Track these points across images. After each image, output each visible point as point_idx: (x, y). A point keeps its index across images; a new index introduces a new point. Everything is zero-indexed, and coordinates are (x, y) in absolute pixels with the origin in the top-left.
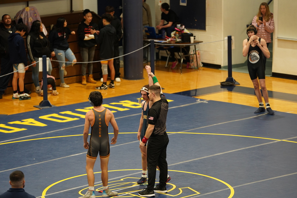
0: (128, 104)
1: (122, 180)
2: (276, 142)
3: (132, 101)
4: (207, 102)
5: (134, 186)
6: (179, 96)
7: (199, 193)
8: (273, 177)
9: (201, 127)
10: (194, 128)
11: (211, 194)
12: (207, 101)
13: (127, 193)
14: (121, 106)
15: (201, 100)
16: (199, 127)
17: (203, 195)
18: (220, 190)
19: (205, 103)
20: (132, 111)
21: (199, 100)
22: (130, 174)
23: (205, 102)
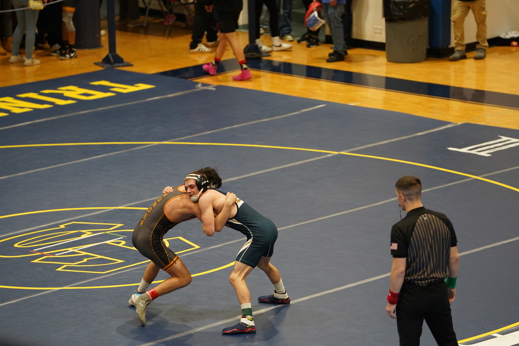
0: (74, 92)
1: (62, 226)
2: (329, 155)
3: (80, 86)
4: (214, 89)
5: (83, 237)
6: (165, 77)
7: (197, 247)
8: (324, 216)
9: (203, 131)
10: (190, 134)
11: (218, 247)
12: (215, 87)
13: (71, 250)
14: (61, 97)
15: (204, 85)
16: (200, 132)
17: (205, 249)
18: (234, 240)
19: (211, 90)
20: (80, 104)
21: (199, 85)
22: (77, 216)
23: (210, 88)
